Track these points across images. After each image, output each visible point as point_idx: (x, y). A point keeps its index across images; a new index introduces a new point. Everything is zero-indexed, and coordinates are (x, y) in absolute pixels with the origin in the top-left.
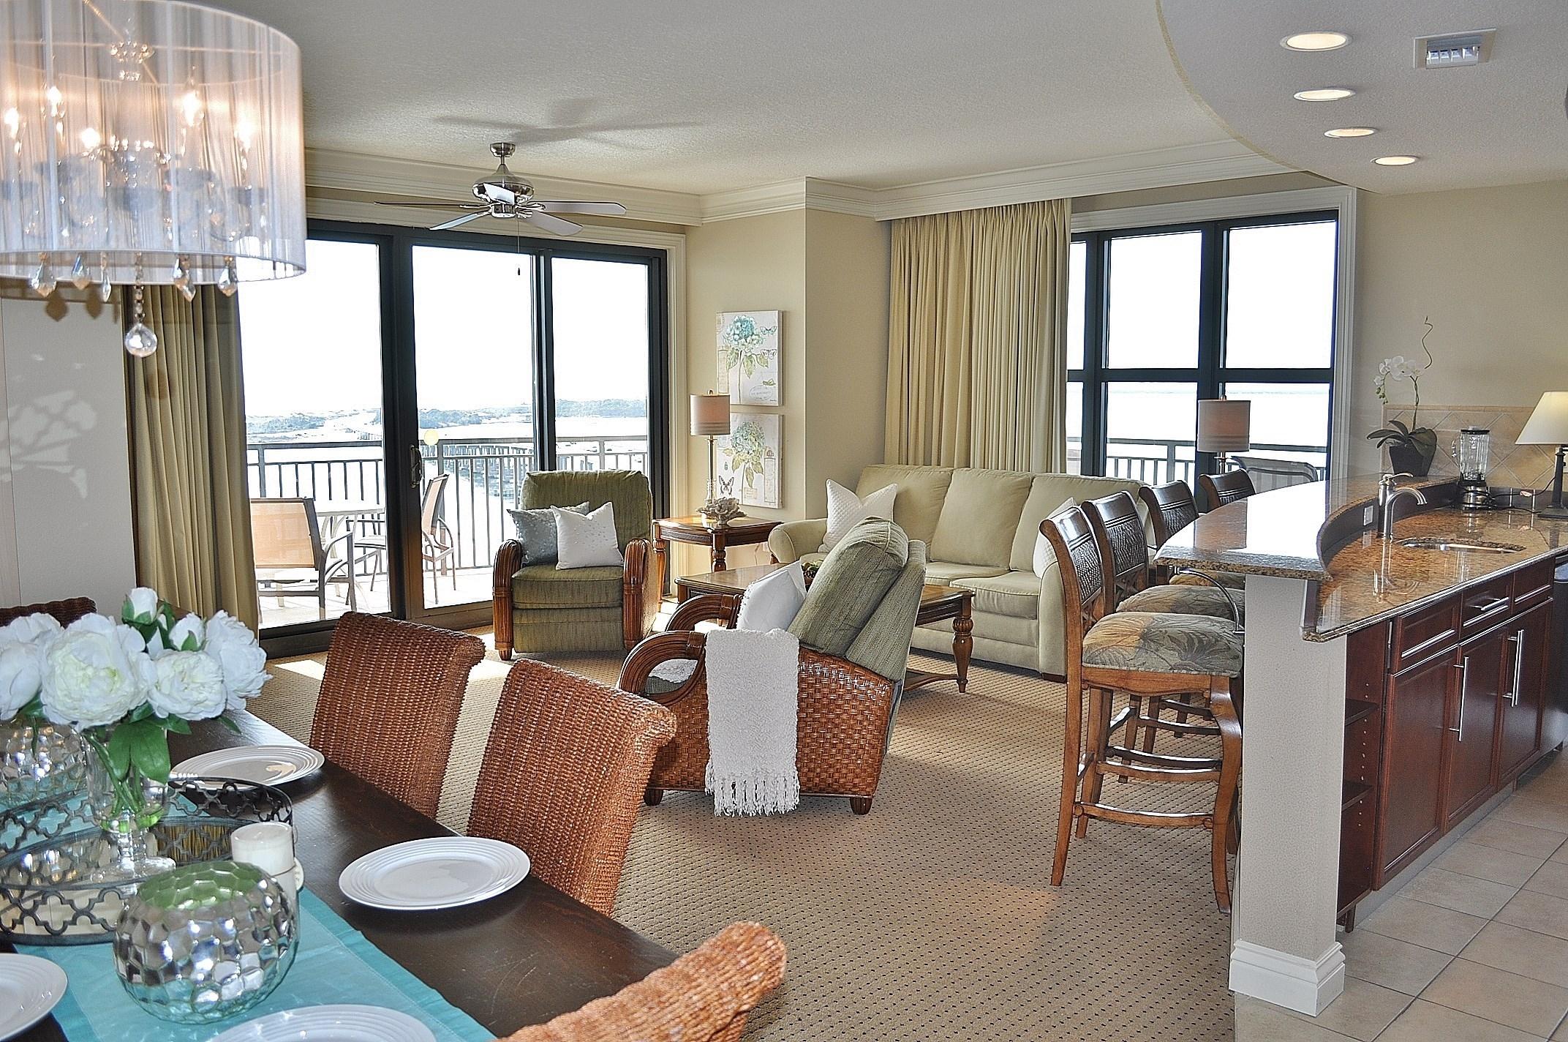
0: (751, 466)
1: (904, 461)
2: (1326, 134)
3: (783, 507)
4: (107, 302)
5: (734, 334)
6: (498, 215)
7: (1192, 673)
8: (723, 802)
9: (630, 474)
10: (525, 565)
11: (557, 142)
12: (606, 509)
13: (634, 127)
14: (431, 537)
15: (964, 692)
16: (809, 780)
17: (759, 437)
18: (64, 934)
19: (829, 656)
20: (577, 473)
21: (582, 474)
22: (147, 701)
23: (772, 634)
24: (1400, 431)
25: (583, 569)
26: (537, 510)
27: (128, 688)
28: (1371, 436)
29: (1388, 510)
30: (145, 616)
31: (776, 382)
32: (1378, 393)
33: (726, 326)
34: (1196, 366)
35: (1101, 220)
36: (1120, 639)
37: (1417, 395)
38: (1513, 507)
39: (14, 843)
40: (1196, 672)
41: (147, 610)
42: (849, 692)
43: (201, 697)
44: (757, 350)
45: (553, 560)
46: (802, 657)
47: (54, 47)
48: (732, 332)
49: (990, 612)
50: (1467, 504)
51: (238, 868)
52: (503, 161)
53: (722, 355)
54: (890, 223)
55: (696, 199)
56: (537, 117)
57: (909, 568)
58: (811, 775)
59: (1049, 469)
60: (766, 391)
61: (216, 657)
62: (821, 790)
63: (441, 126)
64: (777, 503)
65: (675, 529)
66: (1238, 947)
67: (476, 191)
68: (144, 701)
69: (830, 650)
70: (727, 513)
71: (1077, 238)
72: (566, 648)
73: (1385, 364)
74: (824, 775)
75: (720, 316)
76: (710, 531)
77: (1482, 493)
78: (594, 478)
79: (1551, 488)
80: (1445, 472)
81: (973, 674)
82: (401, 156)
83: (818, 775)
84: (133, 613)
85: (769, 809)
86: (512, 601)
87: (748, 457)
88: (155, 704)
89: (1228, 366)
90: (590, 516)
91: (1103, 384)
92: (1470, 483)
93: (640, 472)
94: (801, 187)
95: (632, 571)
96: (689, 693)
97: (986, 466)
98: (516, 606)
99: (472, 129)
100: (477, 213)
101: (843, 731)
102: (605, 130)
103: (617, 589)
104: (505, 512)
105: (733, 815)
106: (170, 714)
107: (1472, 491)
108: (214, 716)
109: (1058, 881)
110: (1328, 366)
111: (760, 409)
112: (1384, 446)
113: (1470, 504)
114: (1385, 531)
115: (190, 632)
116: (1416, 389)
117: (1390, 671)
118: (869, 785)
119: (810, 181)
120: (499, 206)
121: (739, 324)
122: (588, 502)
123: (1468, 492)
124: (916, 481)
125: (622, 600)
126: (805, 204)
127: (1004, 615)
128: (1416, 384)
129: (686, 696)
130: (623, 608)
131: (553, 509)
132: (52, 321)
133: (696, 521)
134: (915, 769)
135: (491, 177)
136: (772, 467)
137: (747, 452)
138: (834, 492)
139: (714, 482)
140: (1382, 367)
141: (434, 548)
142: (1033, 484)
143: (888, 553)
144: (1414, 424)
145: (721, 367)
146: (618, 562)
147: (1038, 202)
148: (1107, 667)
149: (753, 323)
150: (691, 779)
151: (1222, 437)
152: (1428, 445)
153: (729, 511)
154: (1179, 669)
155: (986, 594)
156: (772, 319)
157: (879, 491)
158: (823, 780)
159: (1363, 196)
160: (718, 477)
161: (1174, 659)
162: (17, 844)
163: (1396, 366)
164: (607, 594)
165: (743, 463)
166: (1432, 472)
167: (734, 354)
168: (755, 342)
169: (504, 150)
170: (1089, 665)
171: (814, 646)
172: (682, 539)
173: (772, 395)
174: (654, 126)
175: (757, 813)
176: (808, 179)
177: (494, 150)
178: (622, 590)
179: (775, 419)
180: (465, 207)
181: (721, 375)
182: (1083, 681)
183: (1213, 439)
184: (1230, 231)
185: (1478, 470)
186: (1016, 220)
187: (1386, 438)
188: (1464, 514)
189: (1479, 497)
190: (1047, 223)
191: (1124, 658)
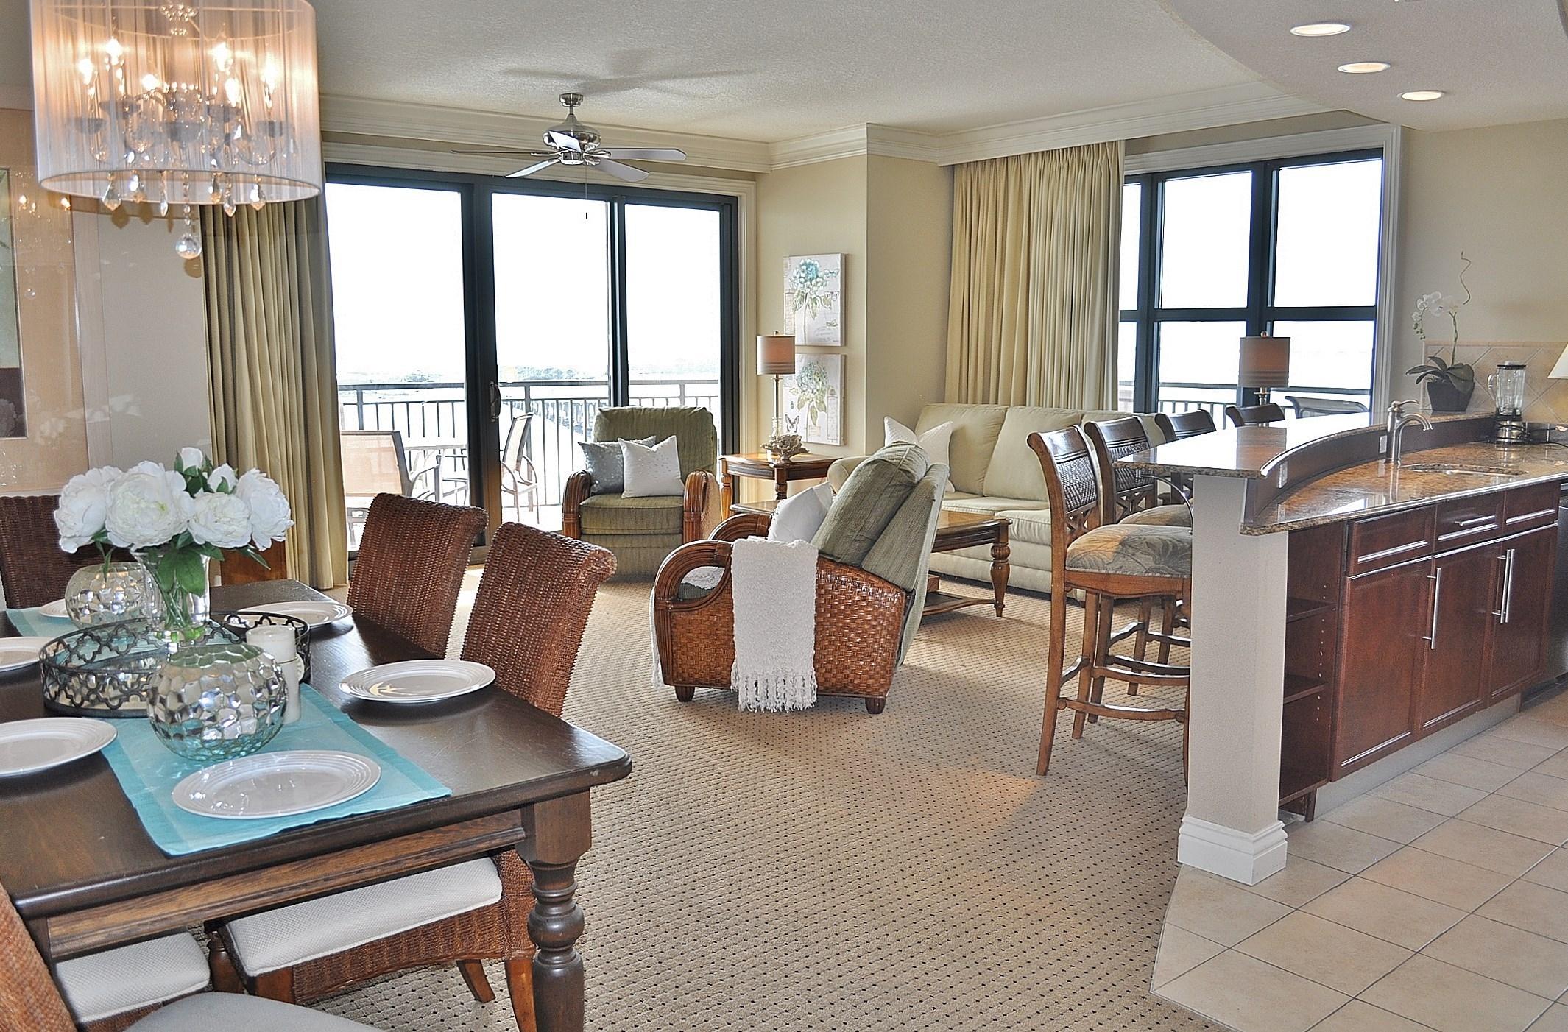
0: (815, 405)
1: (964, 400)
2: (1340, 69)
3: (845, 444)
4: (165, 217)
5: (800, 277)
6: (566, 162)
7: (1166, 576)
8: (745, 698)
9: (695, 410)
10: (594, 494)
11: (622, 92)
12: (671, 441)
13: (692, 76)
14: (516, 474)
15: (1001, 616)
16: (826, 680)
17: (822, 376)
18: (120, 708)
19: (845, 564)
20: (645, 409)
21: (651, 409)
22: (187, 531)
23: (793, 545)
24: (1439, 368)
25: (647, 498)
26: (606, 443)
27: (171, 518)
28: (1411, 372)
29: (1396, 436)
30: (192, 469)
31: (839, 323)
32: (1415, 328)
33: (792, 272)
34: (1244, 305)
35: (1155, 162)
36: (1100, 544)
37: (1456, 331)
38: (1549, 441)
39: (92, 656)
40: (1169, 576)
41: (194, 465)
42: (864, 598)
43: (230, 529)
44: (821, 291)
45: (620, 490)
46: (820, 566)
47: (113, 10)
48: (798, 276)
49: (1032, 543)
50: (1502, 438)
51: (247, 651)
52: (571, 110)
53: (788, 298)
54: (953, 168)
55: (764, 147)
56: (598, 67)
57: (920, 484)
58: (828, 675)
59: (1100, 407)
60: (829, 331)
61: (247, 502)
62: (838, 690)
63: (511, 79)
64: (839, 441)
65: (743, 464)
66: (1187, 822)
67: (546, 140)
68: (184, 530)
69: (847, 559)
70: (789, 449)
71: (1130, 180)
72: (630, 572)
73: (1423, 300)
74: (840, 676)
75: (787, 260)
76: (772, 466)
77: (1517, 428)
78: (661, 414)
80: (1484, 407)
81: (1009, 599)
82: (478, 107)
83: (835, 676)
84: (182, 467)
85: (788, 706)
86: (580, 527)
87: (813, 396)
88: (194, 533)
89: (1276, 305)
90: (654, 448)
91: (1156, 324)
92: (1506, 418)
93: (705, 408)
94: (861, 134)
95: (692, 500)
96: (717, 597)
97: (1041, 405)
98: (584, 532)
99: (540, 81)
100: (548, 160)
101: (858, 635)
102: (665, 79)
103: (678, 516)
104: (576, 445)
105: (756, 711)
106: (206, 542)
107: (1507, 426)
108: (241, 546)
109: (1044, 772)
110: (1373, 304)
111: (823, 349)
112: (1424, 382)
113: (1505, 438)
114: (1393, 456)
115: (223, 478)
116: (1455, 325)
117: (1347, 574)
118: (882, 686)
119: (871, 128)
120: (568, 154)
121: (804, 267)
122: (655, 436)
123: (1503, 427)
124: (972, 418)
125: (683, 527)
126: (866, 150)
127: (1044, 545)
128: (1454, 320)
129: (714, 600)
130: (683, 534)
131: (621, 442)
132: (116, 228)
133: (761, 457)
134: (934, 679)
135: (558, 126)
136: (834, 406)
137: (811, 391)
138: (891, 429)
139: (779, 420)
140: (1420, 302)
141: (518, 484)
142: (1083, 420)
143: (902, 470)
144: (1453, 359)
145: (788, 309)
146: (679, 492)
147: (1093, 145)
148: (1087, 570)
149: (818, 266)
150: (719, 677)
151: (1261, 372)
152: (1465, 381)
153: (791, 446)
154: (1153, 572)
155: (1028, 525)
156: (836, 260)
157: (935, 428)
158: (838, 681)
159: (1407, 133)
160: (784, 416)
161: (1148, 562)
162: (94, 657)
163: (1433, 301)
164: (668, 521)
165: (808, 402)
166: (1471, 406)
167: (800, 297)
168: (819, 284)
169: (572, 101)
170: (1071, 569)
171: (832, 556)
172: (748, 474)
173: (835, 336)
174: (710, 75)
175: (778, 710)
176: (869, 126)
177: (563, 101)
178: (682, 517)
179: (836, 360)
180: (536, 154)
181: (788, 317)
182: (1066, 584)
183: (1252, 375)
184: (1278, 171)
185: (1514, 405)
186: (1072, 163)
187: (1426, 374)
188: (1498, 449)
189: (1514, 432)
190: (1101, 165)
191: (1103, 562)
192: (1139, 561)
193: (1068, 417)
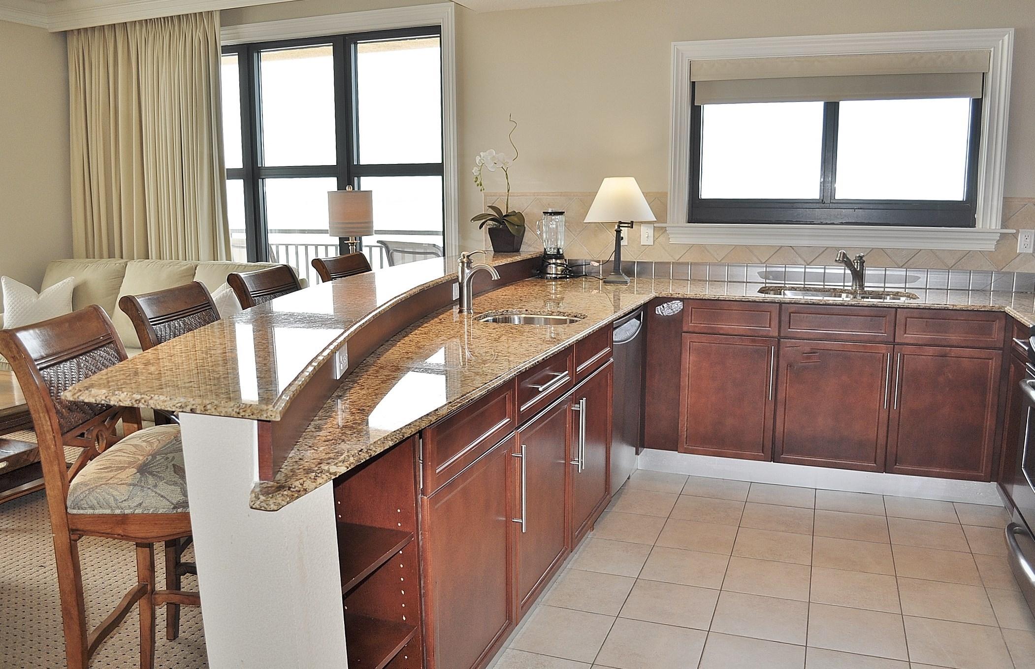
1: (91, 256)
24: (497, 216)
28: (475, 219)
29: (467, 286)
32: (476, 182)
34: (335, 164)
35: (249, 33)
37: (508, 183)
38: (586, 275)
50: (550, 274)
54: (65, 34)
59: (215, 258)
71: (227, 50)
73: (481, 157)
77: (562, 265)
79: (613, 258)
80: (534, 247)
89: (361, 163)
91: (260, 181)
92: (551, 257)
107: (553, 264)
110: (440, 161)
112: (485, 228)
113: (552, 274)
114: (465, 307)
116: (507, 178)
123: (550, 264)
124: (95, 273)
128: (506, 174)
138: (8, 288)
140: (478, 159)
142: (196, 271)
144: (507, 208)
147: (191, 14)
148: (97, 512)
151: (347, 223)
152: (517, 226)
157: (57, 284)
159: (460, 12)
163: (489, 158)
166: (523, 248)
170: (75, 512)
182: (72, 531)
183: (344, 226)
184: (356, 44)
185: (557, 246)
186: (174, 32)
187: (486, 221)
188: (548, 283)
189: (559, 268)
190: (200, 34)
191: (115, 500)
192: (162, 494)
193: (183, 268)
